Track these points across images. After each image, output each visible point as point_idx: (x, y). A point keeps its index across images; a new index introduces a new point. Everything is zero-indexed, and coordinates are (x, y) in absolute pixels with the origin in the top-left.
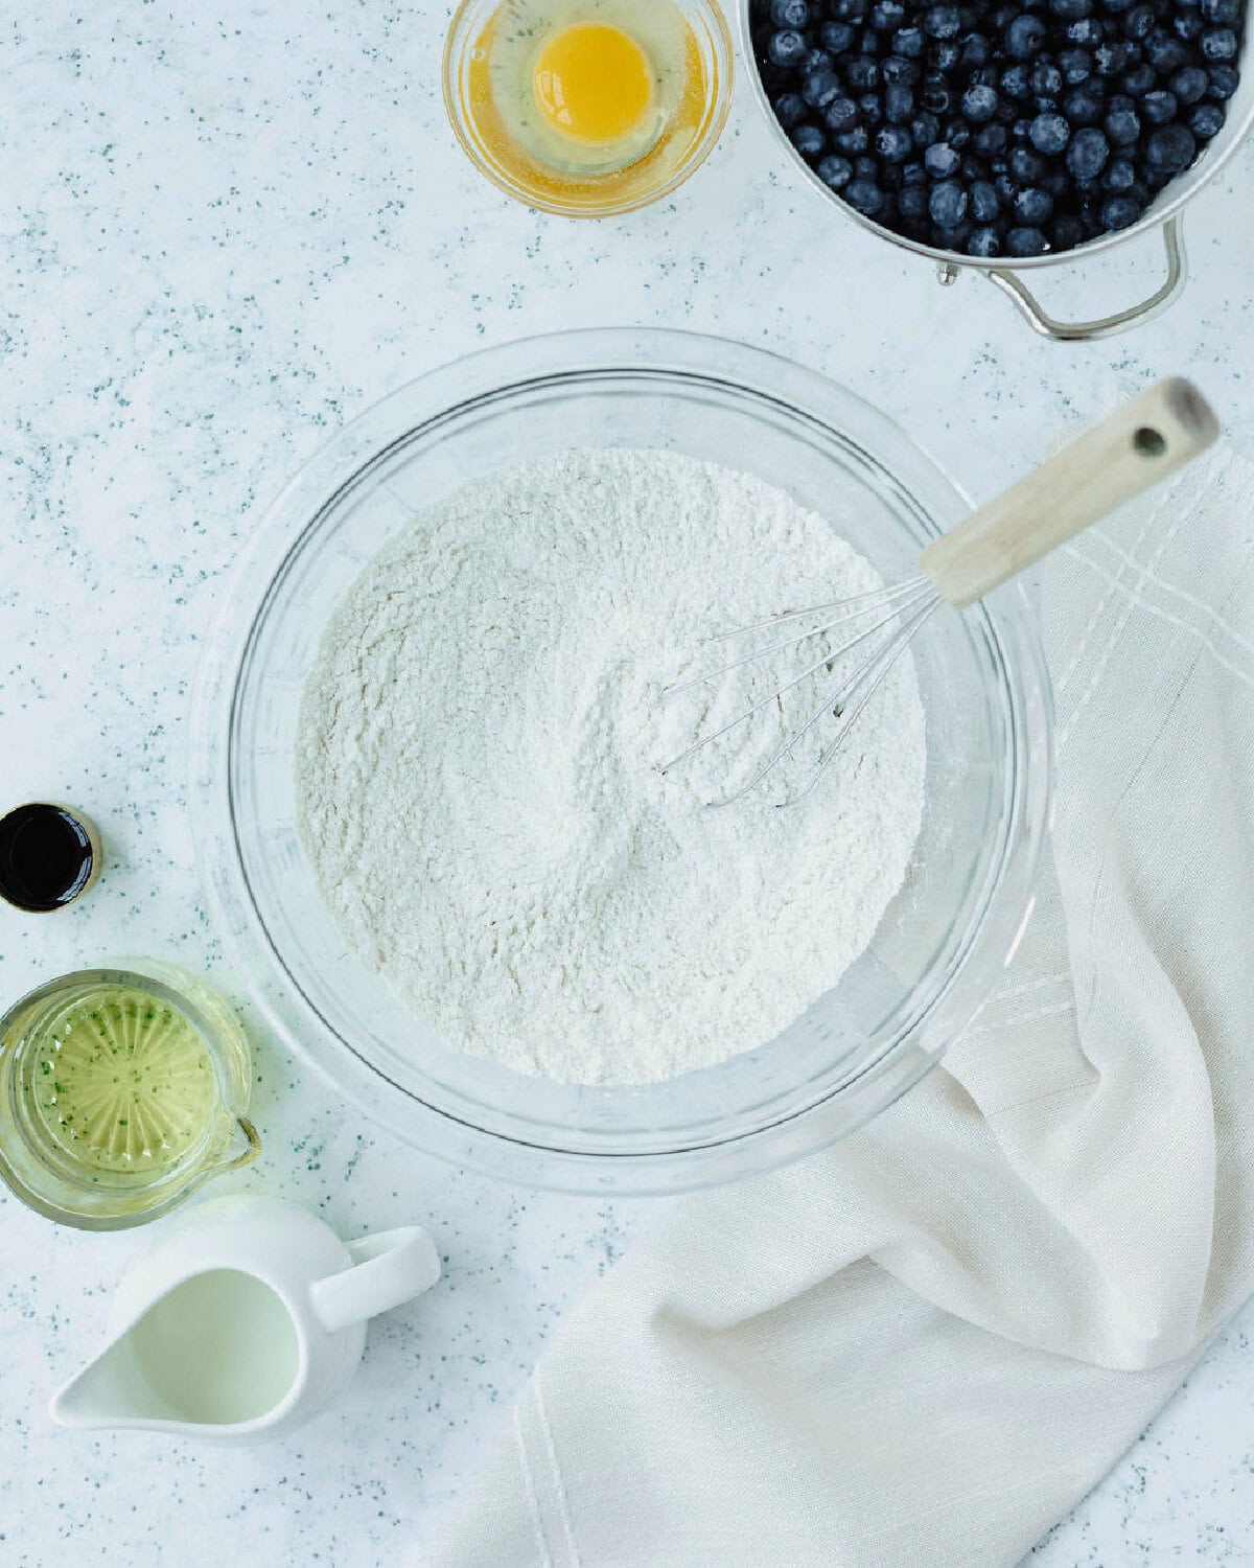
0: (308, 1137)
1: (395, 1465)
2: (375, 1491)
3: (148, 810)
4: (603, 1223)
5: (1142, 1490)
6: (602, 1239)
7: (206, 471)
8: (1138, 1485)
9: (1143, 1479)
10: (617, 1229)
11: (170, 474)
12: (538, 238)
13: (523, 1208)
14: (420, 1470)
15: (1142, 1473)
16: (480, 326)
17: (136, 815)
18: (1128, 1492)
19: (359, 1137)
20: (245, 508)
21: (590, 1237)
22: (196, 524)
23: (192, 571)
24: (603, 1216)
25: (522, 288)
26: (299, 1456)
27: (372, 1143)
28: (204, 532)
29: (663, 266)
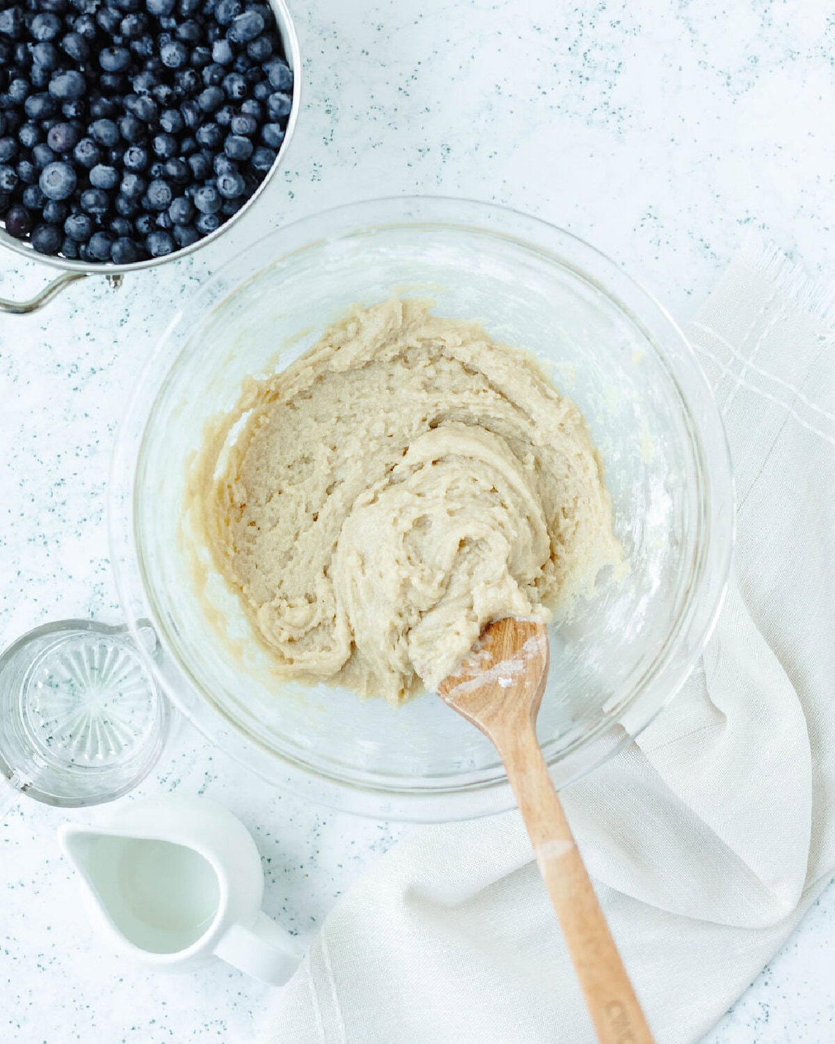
0: (169, 774)
1: (233, 1009)
2: (220, 1028)
3: (54, 539)
4: (382, 833)
5: (767, 1020)
6: (380, 845)
7: (95, 297)
8: (763, 1018)
9: (767, 1012)
10: (391, 838)
11: (69, 298)
12: (332, 131)
13: (324, 823)
14: (251, 1012)
15: (767, 1008)
16: (290, 193)
17: (45, 543)
18: (756, 1022)
19: (206, 774)
20: (123, 323)
21: (372, 843)
22: (88, 334)
23: (85, 367)
24: (382, 828)
25: (321, 166)
26: (164, 1003)
27: (216, 777)
28: (94, 340)
29: (420, 151)
